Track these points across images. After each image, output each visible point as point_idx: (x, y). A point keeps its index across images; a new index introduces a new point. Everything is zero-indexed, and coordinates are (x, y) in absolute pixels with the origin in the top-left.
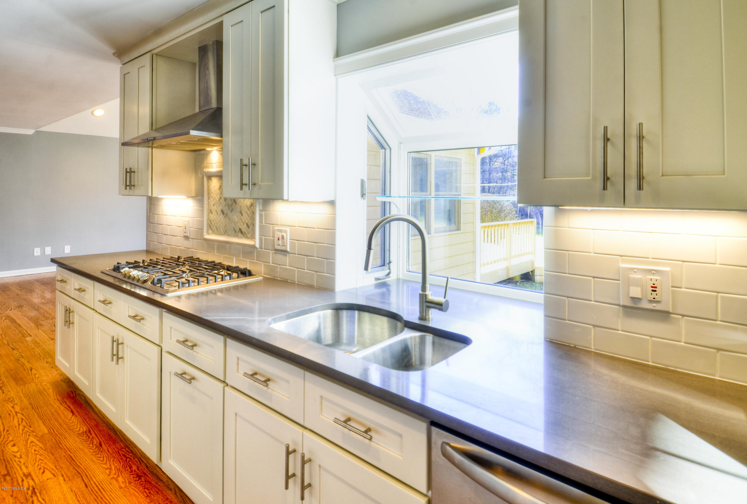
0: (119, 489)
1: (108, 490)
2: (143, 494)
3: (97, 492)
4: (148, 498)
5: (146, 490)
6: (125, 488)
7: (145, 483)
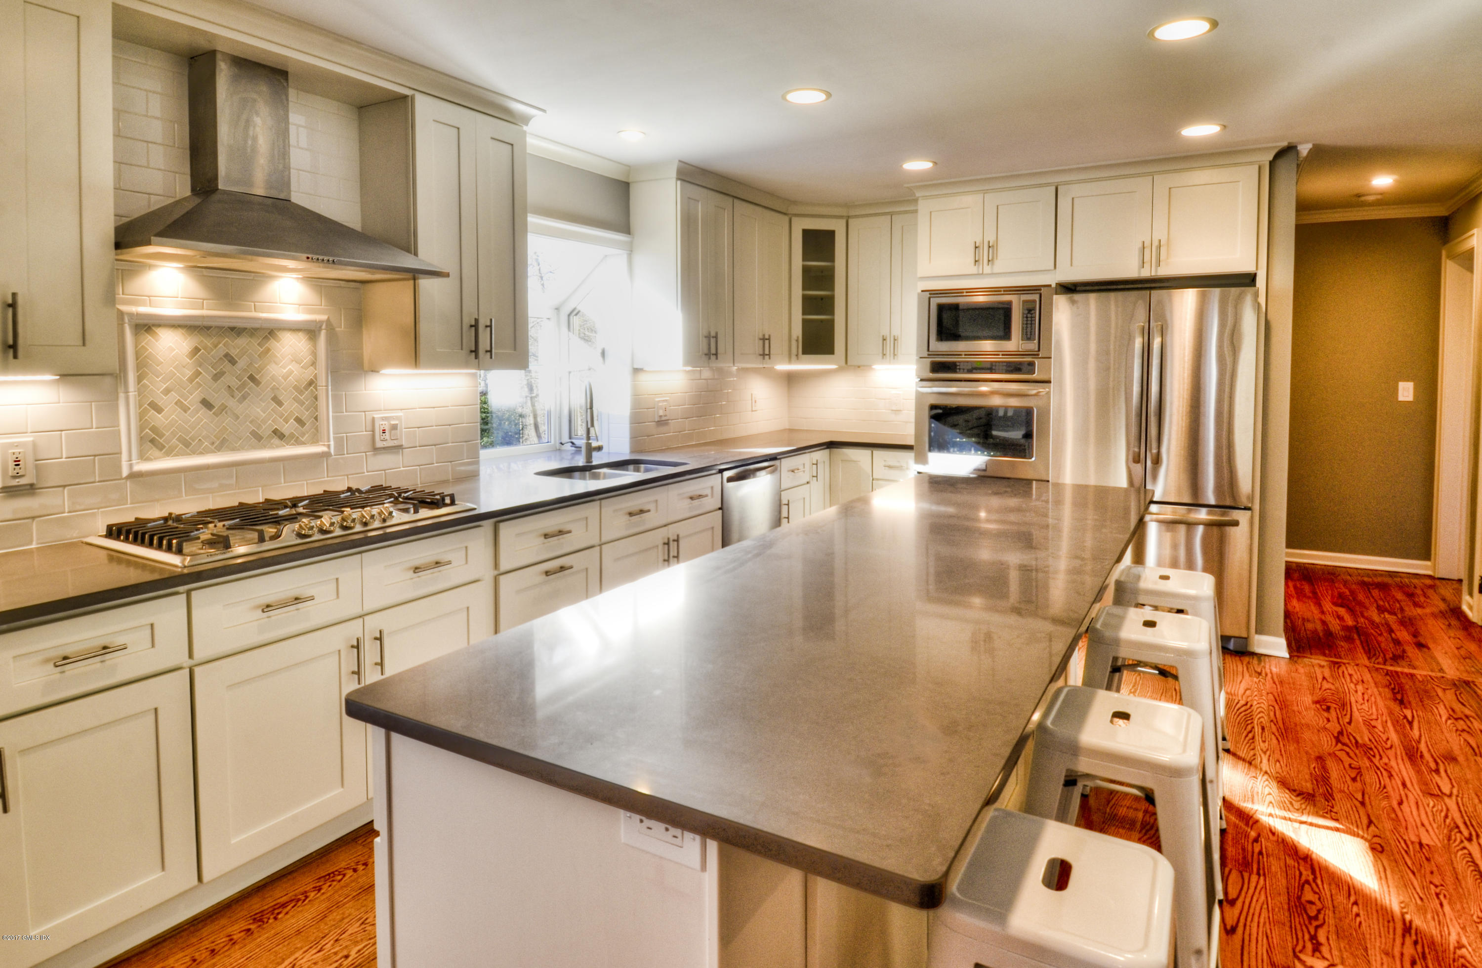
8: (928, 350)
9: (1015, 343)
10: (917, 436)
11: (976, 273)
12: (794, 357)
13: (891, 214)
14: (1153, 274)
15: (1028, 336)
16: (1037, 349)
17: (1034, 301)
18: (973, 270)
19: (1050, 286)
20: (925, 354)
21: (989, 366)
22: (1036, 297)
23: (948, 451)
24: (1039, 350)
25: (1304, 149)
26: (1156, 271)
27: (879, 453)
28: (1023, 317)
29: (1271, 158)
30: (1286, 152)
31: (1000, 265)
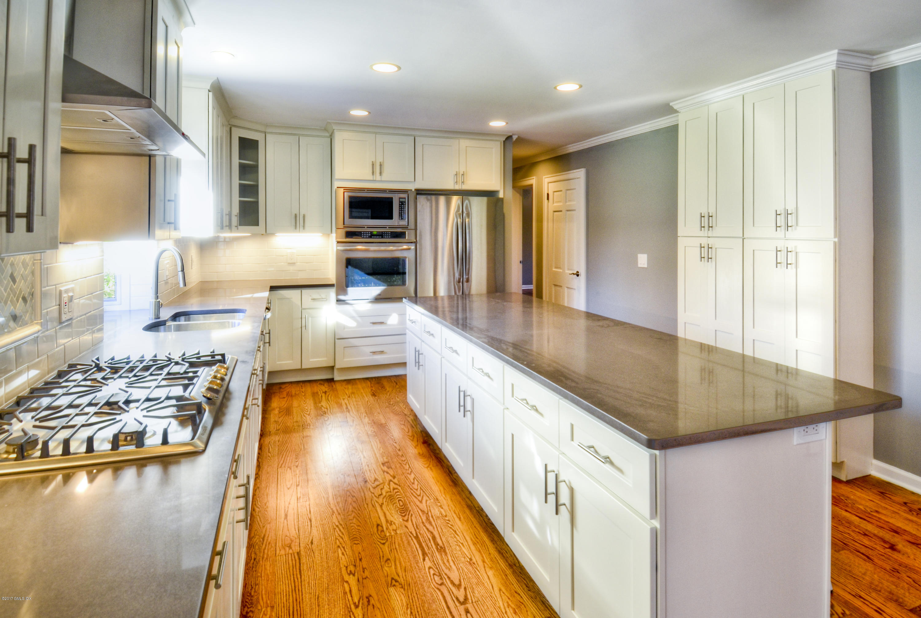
0: (275, 607)
1: (285, 609)
2: (258, 590)
3: (297, 610)
4: (257, 582)
5: (253, 594)
6: (269, 605)
7: (247, 604)
8: (344, 224)
9: (395, 221)
10: (338, 278)
11: (372, 179)
12: (234, 228)
13: (299, 135)
14: (460, 188)
15: (401, 217)
16: (407, 225)
17: (405, 198)
18: (370, 177)
19: (411, 190)
20: (342, 226)
21: (381, 234)
22: (405, 196)
23: (358, 286)
24: (408, 225)
25: (515, 138)
26: (462, 187)
27: (305, 291)
28: (399, 207)
29: (504, 140)
30: (509, 138)
31: (385, 177)
